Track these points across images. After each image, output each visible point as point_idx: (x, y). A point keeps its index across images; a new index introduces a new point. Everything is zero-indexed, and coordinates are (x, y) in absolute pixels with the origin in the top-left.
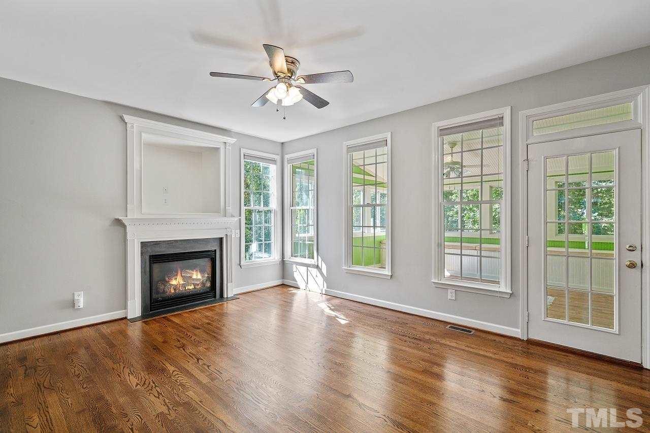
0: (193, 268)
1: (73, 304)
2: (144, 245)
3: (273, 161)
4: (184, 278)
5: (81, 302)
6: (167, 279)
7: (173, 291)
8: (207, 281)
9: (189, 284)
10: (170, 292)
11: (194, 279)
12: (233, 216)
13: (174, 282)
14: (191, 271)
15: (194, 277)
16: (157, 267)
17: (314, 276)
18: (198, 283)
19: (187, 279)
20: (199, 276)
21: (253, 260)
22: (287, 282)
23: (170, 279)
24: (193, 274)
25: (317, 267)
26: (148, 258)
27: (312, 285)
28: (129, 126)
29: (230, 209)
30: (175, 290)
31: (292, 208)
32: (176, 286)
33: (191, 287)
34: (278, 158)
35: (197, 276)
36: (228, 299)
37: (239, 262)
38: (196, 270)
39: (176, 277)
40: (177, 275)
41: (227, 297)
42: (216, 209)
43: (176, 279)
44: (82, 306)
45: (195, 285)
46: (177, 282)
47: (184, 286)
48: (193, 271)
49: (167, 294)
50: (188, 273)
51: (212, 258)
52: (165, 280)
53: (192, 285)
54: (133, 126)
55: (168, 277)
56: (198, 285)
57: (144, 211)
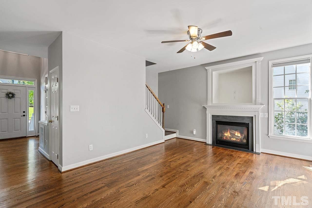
0: (236, 130)
1: (192, 132)
4: (231, 134)
5: (195, 132)
6: (223, 132)
8: (244, 138)
9: (233, 137)
11: (236, 136)
13: (226, 134)
14: (234, 131)
15: (236, 134)
16: (220, 126)
18: (238, 138)
19: (233, 135)
20: (239, 135)
23: (225, 132)
24: (236, 133)
26: (215, 122)
30: (226, 138)
32: (227, 136)
33: (234, 139)
35: (238, 134)
36: (256, 153)
37: (267, 134)
38: (238, 132)
39: (227, 132)
40: (228, 131)
41: (255, 152)
42: (250, 100)
43: (227, 133)
44: (195, 134)
45: (236, 139)
46: (227, 135)
47: (230, 138)
48: (236, 131)
49: (223, 139)
50: (233, 132)
51: (247, 127)
52: (222, 132)
53: (235, 138)
54: (209, 71)
55: (224, 131)
56: (238, 139)
57: (213, 103)
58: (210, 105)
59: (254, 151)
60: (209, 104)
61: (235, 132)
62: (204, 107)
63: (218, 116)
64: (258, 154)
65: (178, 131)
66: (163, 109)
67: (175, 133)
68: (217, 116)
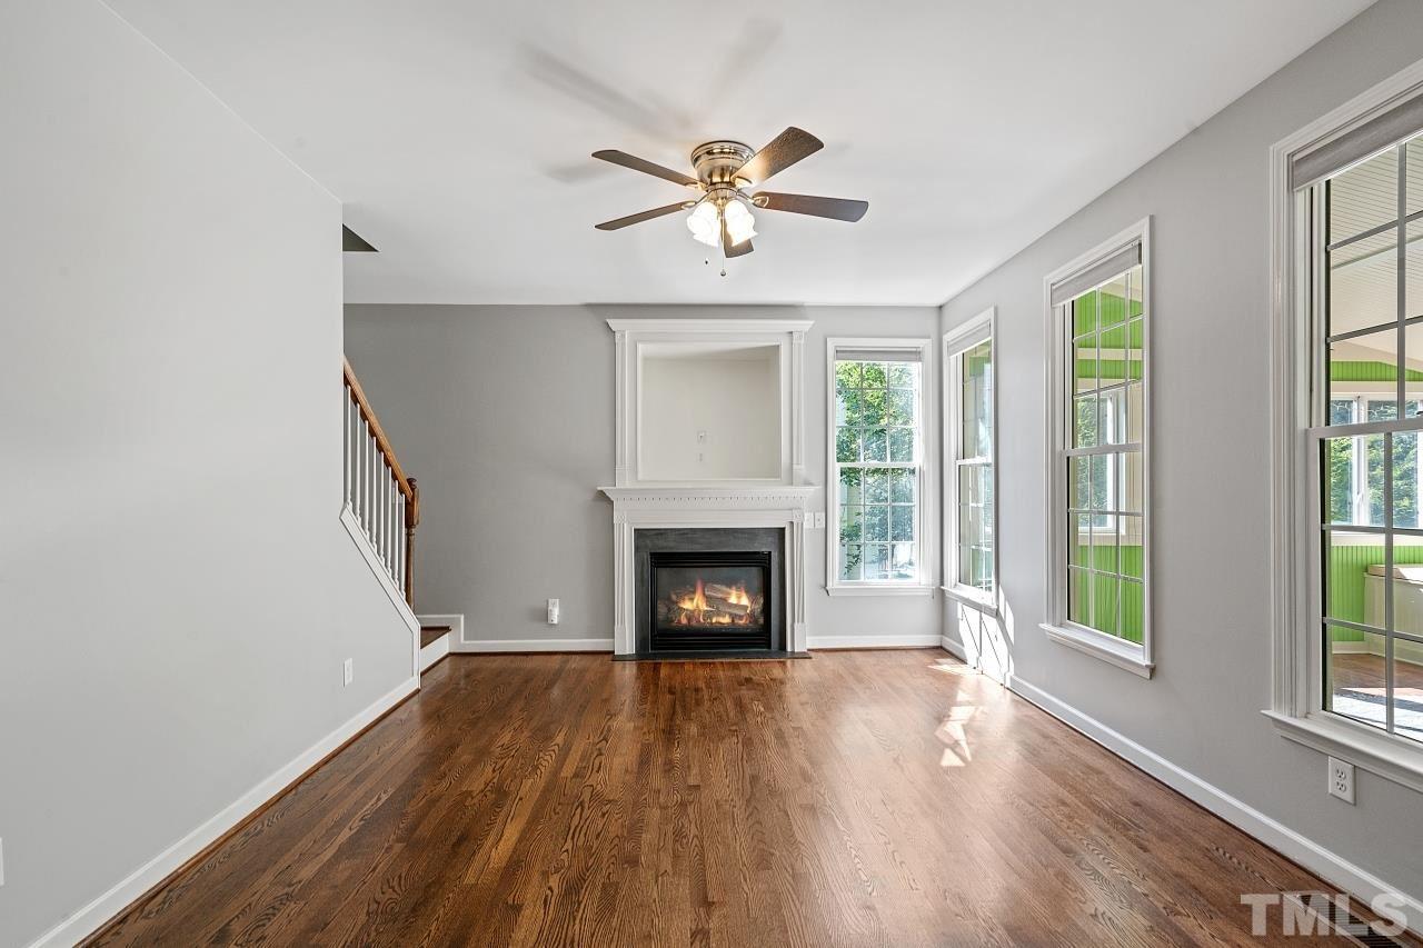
0: (730, 583)
1: (544, 616)
2: (640, 534)
3: (915, 355)
4: (709, 599)
5: (555, 615)
6: (674, 597)
7: (684, 621)
8: (756, 611)
9: (719, 614)
10: (679, 622)
11: (731, 605)
12: (808, 483)
13: (687, 605)
14: (724, 588)
15: (733, 600)
16: (665, 575)
17: (993, 637)
18: (742, 613)
19: (717, 603)
20: (745, 601)
21: (862, 580)
22: (950, 643)
23: (681, 597)
24: (729, 594)
25: (997, 614)
26: (647, 557)
27: (988, 661)
28: (618, 335)
29: (801, 469)
30: (689, 620)
31: (961, 462)
32: (693, 612)
33: (726, 620)
34: (926, 346)
35: (739, 597)
36: (795, 656)
37: (823, 583)
38: (738, 589)
39: (692, 596)
40: (694, 592)
41: (793, 652)
42: (772, 469)
43: (692, 599)
44: (556, 622)
45: (733, 617)
46: (694, 605)
47: (708, 615)
48: (730, 588)
49: (674, 624)
50: (719, 591)
51: (764, 568)
52: (669, 599)
53: (727, 616)
54: (623, 336)
55: (676, 594)
56: (741, 617)
57: (640, 477)
58: (628, 485)
59: (789, 649)
60: (625, 481)
61: (728, 590)
62: (602, 493)
63: (660, 533)
64: (804, 656)
65: (462, 617)
66: (409, 505)
67: (446, 629)
68: (657, 534)
